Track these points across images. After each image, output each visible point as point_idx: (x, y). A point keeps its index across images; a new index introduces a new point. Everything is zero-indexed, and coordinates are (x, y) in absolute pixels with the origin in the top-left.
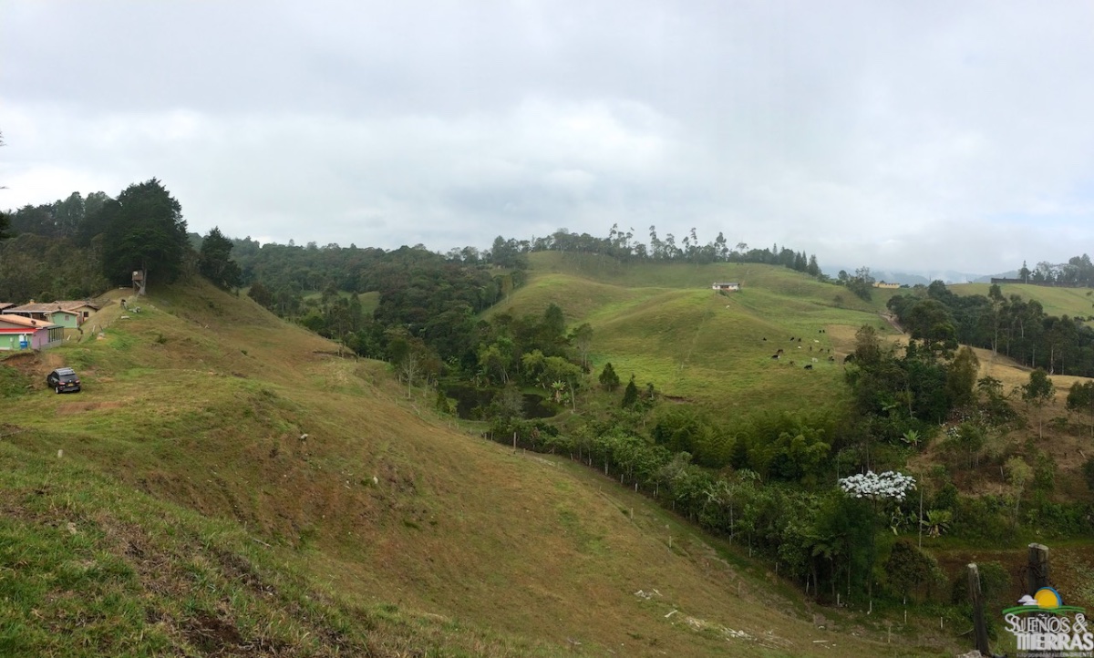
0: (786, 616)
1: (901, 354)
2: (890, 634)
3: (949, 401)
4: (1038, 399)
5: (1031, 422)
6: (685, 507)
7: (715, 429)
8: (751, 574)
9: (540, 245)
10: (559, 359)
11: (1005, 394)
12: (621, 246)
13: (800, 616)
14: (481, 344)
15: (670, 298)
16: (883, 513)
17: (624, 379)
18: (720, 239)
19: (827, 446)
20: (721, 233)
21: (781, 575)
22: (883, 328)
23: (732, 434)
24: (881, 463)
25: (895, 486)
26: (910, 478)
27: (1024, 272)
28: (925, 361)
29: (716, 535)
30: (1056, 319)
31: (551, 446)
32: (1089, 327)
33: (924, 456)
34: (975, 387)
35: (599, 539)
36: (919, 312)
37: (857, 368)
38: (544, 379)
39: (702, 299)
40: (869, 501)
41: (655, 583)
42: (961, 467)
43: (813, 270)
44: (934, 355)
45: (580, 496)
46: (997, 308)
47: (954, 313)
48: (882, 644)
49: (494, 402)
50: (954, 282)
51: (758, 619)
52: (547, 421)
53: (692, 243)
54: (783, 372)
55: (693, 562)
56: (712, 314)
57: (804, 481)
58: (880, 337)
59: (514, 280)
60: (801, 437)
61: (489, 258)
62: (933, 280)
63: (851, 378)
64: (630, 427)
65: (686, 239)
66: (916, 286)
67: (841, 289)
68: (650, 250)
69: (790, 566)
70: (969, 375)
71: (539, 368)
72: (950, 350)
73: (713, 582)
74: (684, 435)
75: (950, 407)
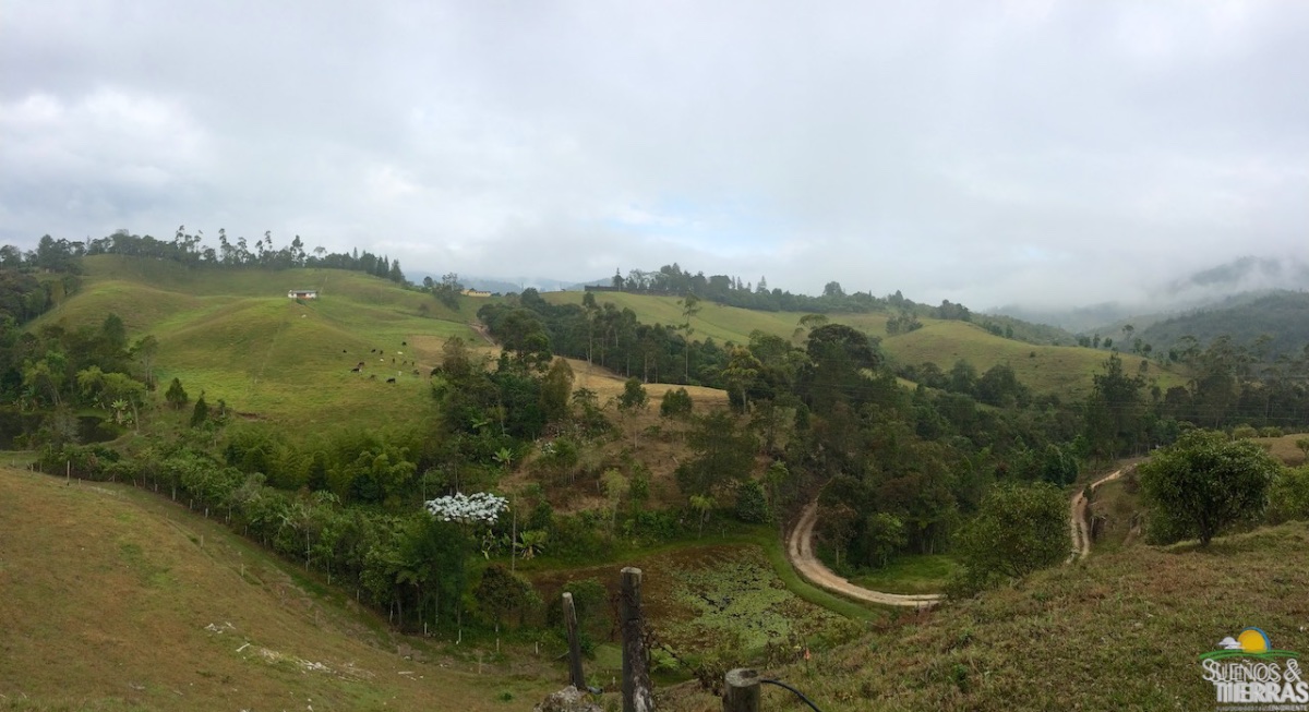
0: (368, 647)
1: (493, 367)
2: (480, 664)
3: (544, 415)
4: (633, 409)
5: (627, 432)
6: (259, 533)
7: (291, 448)
8: (329, 602)
9: (97, 247)
10: (120, 376)
11: (601, 406)
12: (189, 250)
13: (383, 646)
14: (27, 361)
15: (243, 307)
16: (473, 537)
17: (193, 395)
18: (297, 243)
19: (412, 465)
20: (297, 237)
21: (362, 603)
22: (472, 340)
23: (308, 453)
24: (471, 483)
25: (487, 508)
26: (502, 499)
27: (618, 279)
28: (518, 375)
29: (291, 561)
30: (648, 327)
31: (111, 472)
32: (680, 336)
33: (517, 476)
34: (570, 400)
35: (166, 571)
36: (511, 321)
37: (444, 382)
38: (103, 399)
39: (276, 308)
40: (457, 525)
41: (227, 616)
42: (556, 484)
43: (395, 275)
44: (526, 368)
45: (143, 525)
46: (591, 317)
47: (548, 323)
48: (472, 675)
49: (43, 428)
50: (547, 291)
51: (337, 650)
52: (107, 446)
53: (266, 247)
54: (365, 386)
55: (268, 590)
56: (287, 324)
57: (387, 503)
58: (469, 349)
59: (66, 287)
60: (384, 456)
61: (33, 259)
62: (526, 287)
63: (438, 393)
64: (201, 448)
65: (260, 243)
66: (508, 294)
67: (426, 296)
68: (220, 255)
69: (372, 594)
70: (563, 388)
71: (96, 386)
72: (543, 362)
73: (288, 612)
74: (257, 455)
75: (545, 422)
